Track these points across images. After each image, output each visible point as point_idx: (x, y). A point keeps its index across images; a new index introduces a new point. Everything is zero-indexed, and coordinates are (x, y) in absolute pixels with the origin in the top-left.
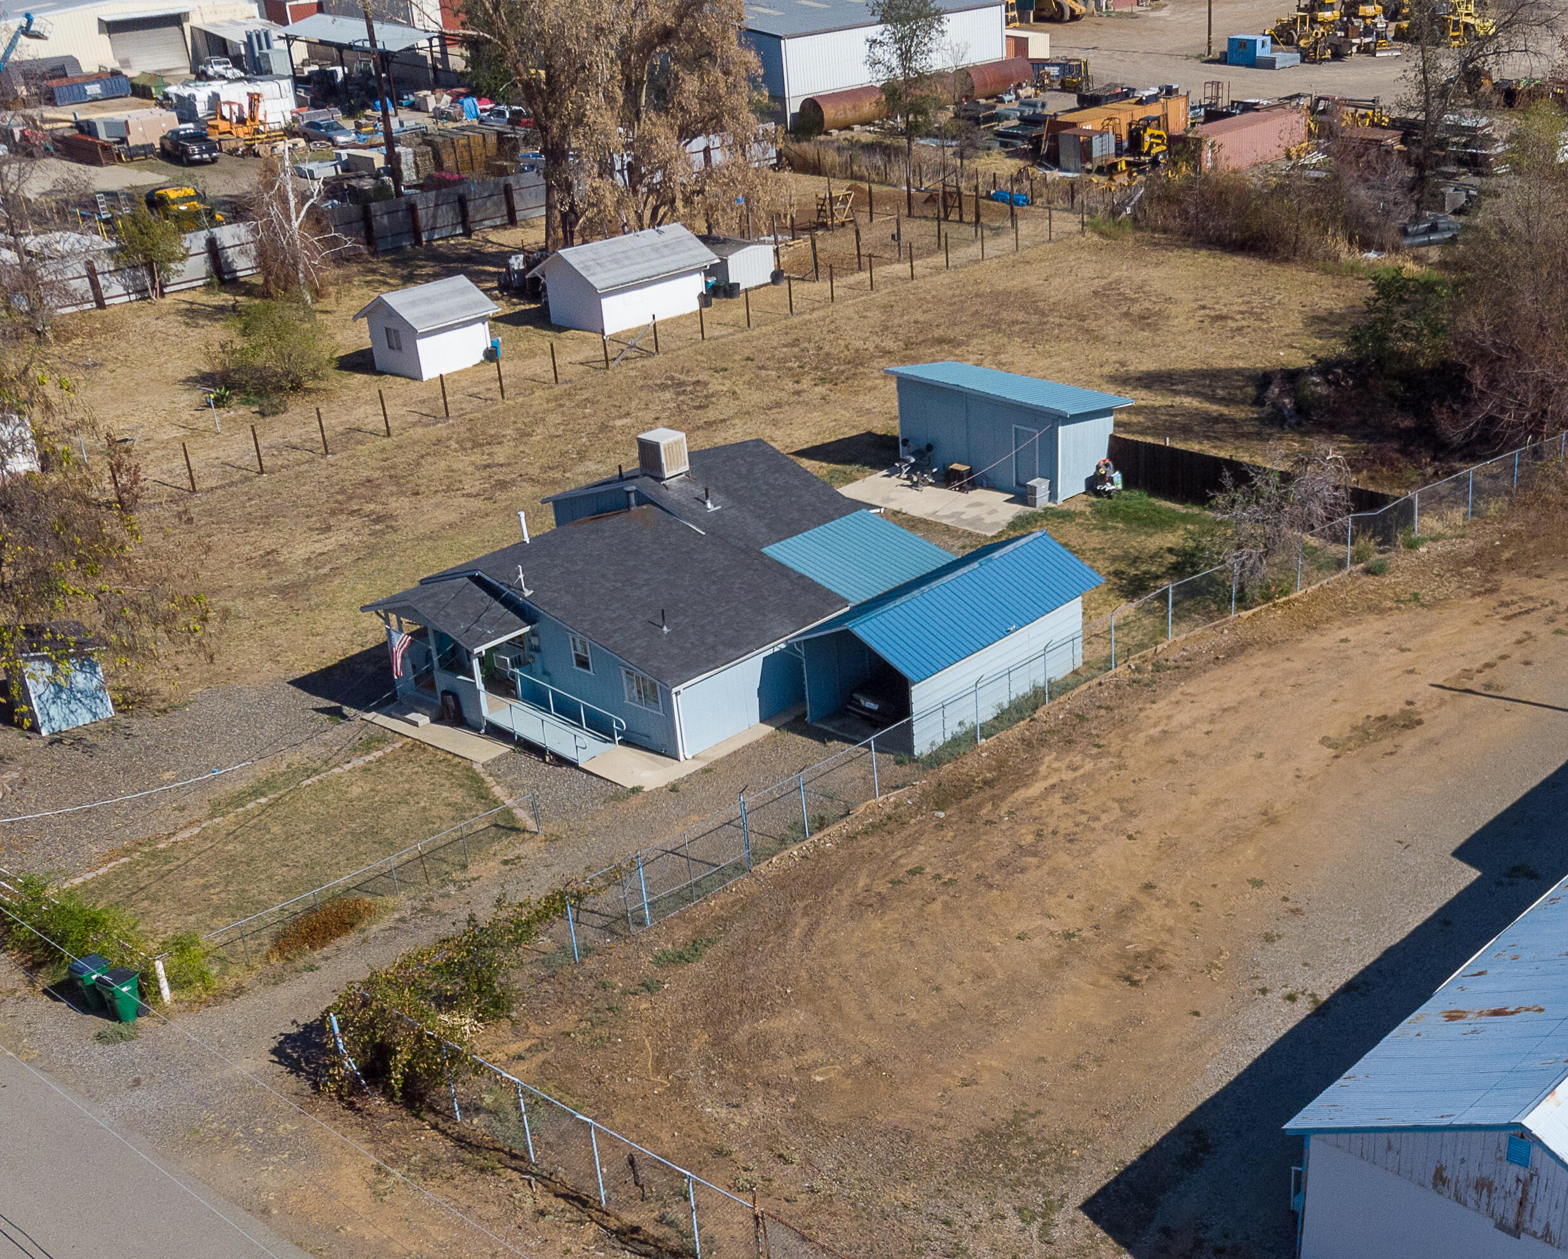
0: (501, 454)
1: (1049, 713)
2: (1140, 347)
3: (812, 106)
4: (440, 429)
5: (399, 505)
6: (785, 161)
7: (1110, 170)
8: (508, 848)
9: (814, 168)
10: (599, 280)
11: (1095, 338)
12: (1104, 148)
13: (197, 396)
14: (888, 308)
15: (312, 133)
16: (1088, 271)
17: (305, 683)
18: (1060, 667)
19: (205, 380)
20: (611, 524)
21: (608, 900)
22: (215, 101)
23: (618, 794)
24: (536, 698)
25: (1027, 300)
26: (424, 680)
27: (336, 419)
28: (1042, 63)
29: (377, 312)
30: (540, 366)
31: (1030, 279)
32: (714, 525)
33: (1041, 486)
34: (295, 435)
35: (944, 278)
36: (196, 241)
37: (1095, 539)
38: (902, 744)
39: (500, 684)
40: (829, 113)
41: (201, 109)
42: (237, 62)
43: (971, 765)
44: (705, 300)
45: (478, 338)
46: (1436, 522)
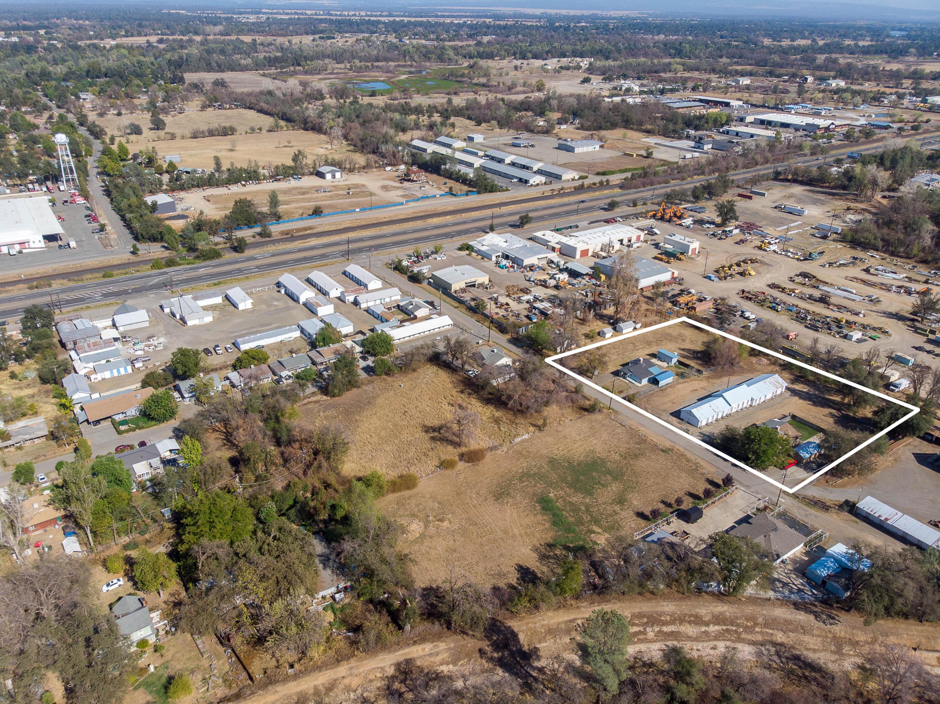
1: (671, 385)
2: (682, 345)
3: (642, 290)
7: (683, 309)
8: (631, 389)
10: (622, 328)
11: (677, 342)
12: (683, 306)
13: (584, 337)
15: (572, 285)
18: (671, 382)
19: (584, 335)
20: (637, 365)
21: (640, 393)
22: (559, 278)
23: (638, 386)
24: (631, 378)
26: (622, 376)
28: (676, 278)
29: (599, 328)
32: (644, 366)
33: (670, 363)
37: (675, 370)
38: (659, 386)
40: (645, 290)
41: (557, 279)
42: (555, 264)
43: (664, 388)
46: (706, 373)
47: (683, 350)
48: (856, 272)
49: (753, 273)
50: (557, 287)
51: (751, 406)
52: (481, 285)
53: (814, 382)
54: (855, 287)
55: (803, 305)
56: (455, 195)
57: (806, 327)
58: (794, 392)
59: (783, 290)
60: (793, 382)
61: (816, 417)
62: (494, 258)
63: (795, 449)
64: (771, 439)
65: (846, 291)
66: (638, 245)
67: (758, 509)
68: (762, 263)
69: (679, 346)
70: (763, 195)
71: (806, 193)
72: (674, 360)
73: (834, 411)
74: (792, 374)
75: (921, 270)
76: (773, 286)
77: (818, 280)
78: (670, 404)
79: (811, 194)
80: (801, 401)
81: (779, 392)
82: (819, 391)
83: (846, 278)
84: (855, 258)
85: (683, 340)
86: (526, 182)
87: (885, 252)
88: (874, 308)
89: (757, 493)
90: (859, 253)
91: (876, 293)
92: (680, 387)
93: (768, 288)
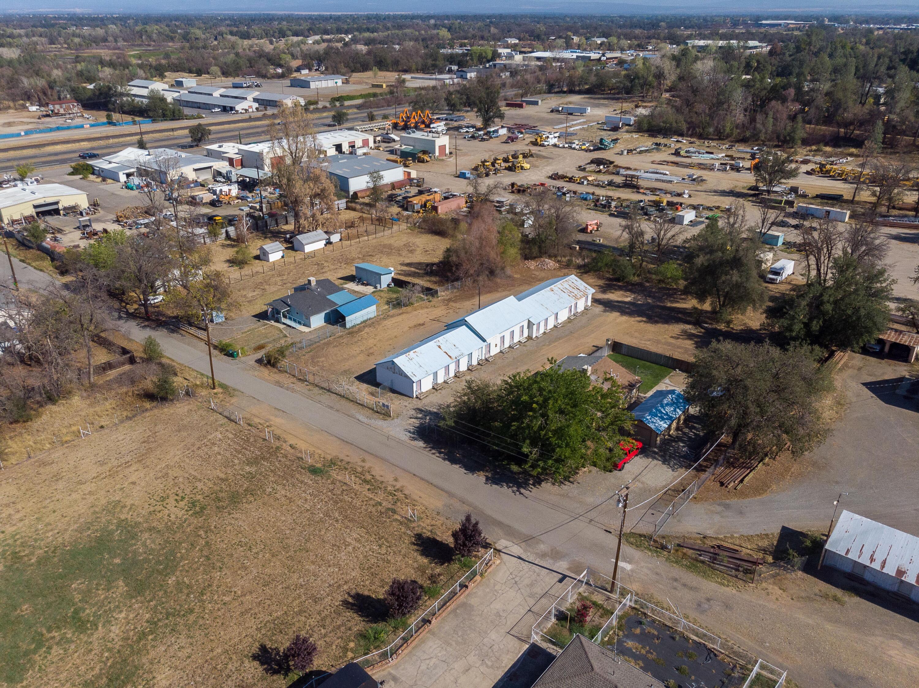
0: (285, 277)
1: (369, 322)
2: (408, 258)
3: (355, 194)
4: (273, 272)
5: (267, 287)
6: (348, 208)
7: (418, 212)
8: (285, 339)
9: (354, 210)
10: (304, 242)
11: (400, 255)
12: (417, 207)
13: (227, 264)
14: (361, 248)
15: (243, 198)
16: (404, 239)
17: (255, 316)
18: (372, 316)
19: (229, 261)
20: (303, 292)
21: (299, 345)
22: (221, 191)
23: (302, 332)
24: (290, 319)
25: (390, 247)
26: (273, 316)
27: (255, 270)
28: (413, 179)
29: (261, 249)
30: (292, 260)
31: (392, 241)
32: (319, 292)
33: (378, 286)
34: (247, 273)
35: (375, 241)
36: (223, 231)
37: (386, 295)
38: (344, 326)
39: (285, 316)
40: (359, 195)
41: (218, 192)
42: (224, 177)
43: (355, 329)
44: (325, 245)
45: (280, 254)
46: (443, 293)
47: (409, 265)
48: (664, 155)
49: (526, 166)
50: (213, 204)
51: (530, 338)
52: (72, 210)
53: (641, 285)
54: (667, 170)
55: (601, 192)
56: (114, 125)
57: (611, 215)
58: (609, 306)
59: (571, 180)
60: (604, 289)
61: (658, 342)
62: (123, 178)
63: (634, 414)
64: (571, 394)
65: (657, 173)
66: (365, 150)
67: (561, 617)
68: (539, 156)
69: (401, 259)
70: (536, 103)
71: (587, 100)
72: (386, 280)
73: (688, 327)
74: (600, 278)
75: (741, 148)
76: (555, 177)
77: (616, 166)
78: (362, 357)
79: (592, 101)
80: (625, 318)
81: (581, 308)
82: (654, 297)
83: (653, 162)
84: (657, 144)
85: (411, 252)
86: (232, 109)
87: (691, 136)
88: (699, 188)
89: (556, 555)
90: (660, 140)
91: (697, 173)
92: (388, 323)
93: (550, 180)
